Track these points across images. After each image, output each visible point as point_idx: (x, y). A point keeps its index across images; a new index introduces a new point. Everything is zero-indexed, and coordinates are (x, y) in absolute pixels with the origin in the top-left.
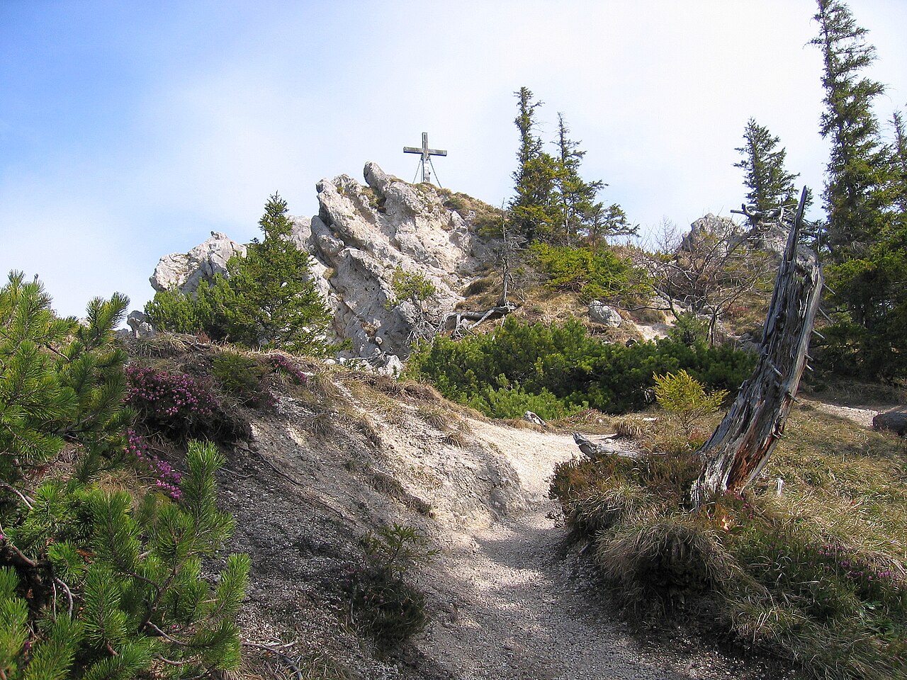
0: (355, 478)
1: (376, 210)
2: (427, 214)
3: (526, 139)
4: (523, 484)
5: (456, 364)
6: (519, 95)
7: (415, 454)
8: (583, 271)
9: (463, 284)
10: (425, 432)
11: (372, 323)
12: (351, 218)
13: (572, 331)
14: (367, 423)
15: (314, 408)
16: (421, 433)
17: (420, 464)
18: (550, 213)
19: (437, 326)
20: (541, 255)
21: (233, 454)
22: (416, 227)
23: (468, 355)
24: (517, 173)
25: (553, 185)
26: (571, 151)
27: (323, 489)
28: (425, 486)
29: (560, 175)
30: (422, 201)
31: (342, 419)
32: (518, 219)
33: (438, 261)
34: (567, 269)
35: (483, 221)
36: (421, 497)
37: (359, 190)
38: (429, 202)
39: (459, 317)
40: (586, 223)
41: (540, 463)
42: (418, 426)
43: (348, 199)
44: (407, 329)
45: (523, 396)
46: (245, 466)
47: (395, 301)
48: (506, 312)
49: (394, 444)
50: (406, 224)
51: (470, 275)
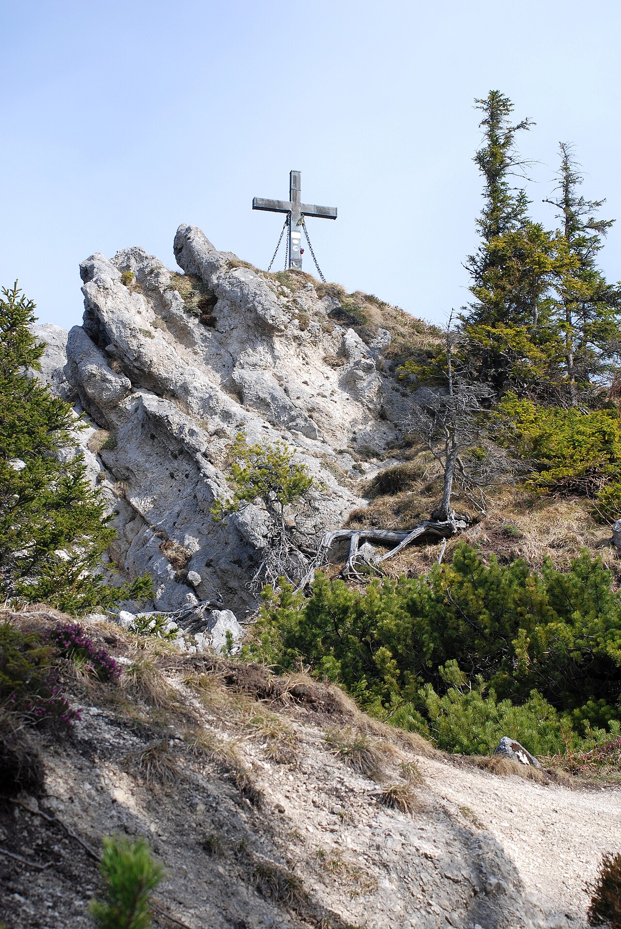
0: (221, 870)
1: (197, 321)
2: (297, 332)
3: (495, 192)
4: (528, 890)
5: (354, 634)
6: (485, 107)
7: (324, 823)
8: (603, 457)
9: (362, 472)
10: (341, 782)
11: (182, 542)
12: (148, 334)
13: (585, 578)
14: (237, 762)
15: (139, 730)
16: (334, 784)
17: (335, 845)
18: (540, 340)
19: (313, 554)
20: (521, 422)
21: (14, 820)
22: (275, 358)
23: (383, 618)
24: (477, 259)
25: (546, 285)
26: (584, 219)
27: (169, 892)
28: (346, 889)
29: (562, 266)
30: (287, 307)
31: (190, 753)
32: (476, 351)
33: (316, 426)
34: (571, 451)
35: (408, 352)
36: (338, 909)
37: (165, 280)
38: (302, 310)
39: (355, 539)
40: (609, 361)
41: (555, 848)
42: (328, 769)
43: (141, 297)
44: (251, 558)
45: (490, 706)
46: (38, 845)
47: (232, 502)
48: (448, 532)
49: (284, 803)
50: (254, 349)
51: (376, 455)
